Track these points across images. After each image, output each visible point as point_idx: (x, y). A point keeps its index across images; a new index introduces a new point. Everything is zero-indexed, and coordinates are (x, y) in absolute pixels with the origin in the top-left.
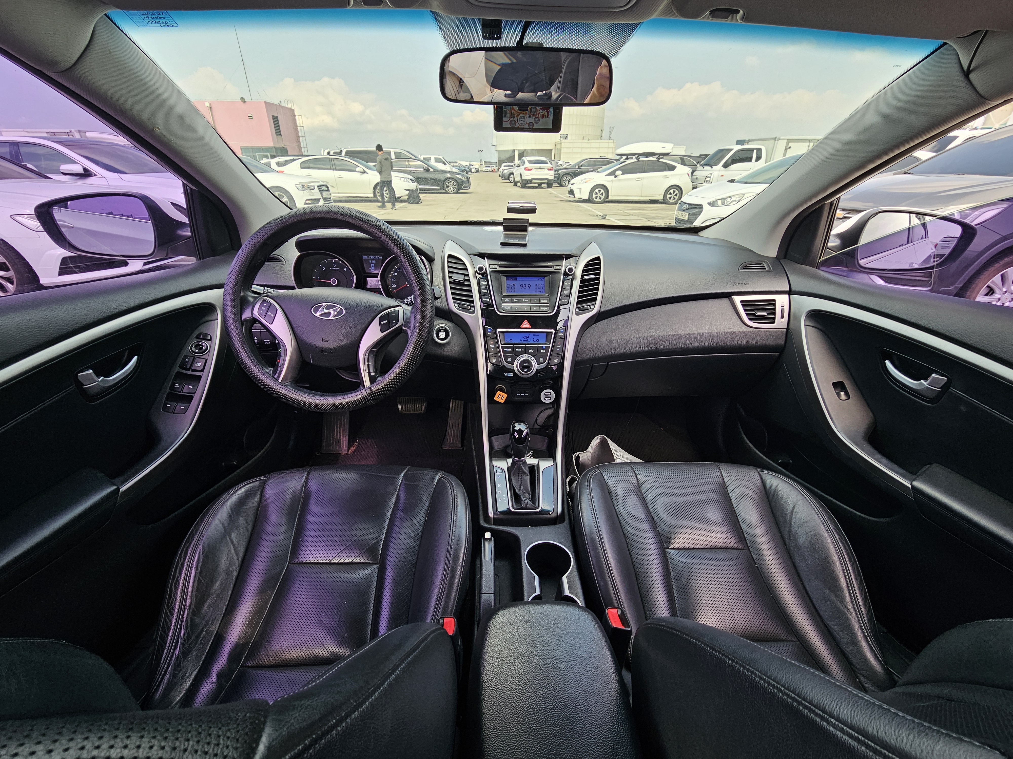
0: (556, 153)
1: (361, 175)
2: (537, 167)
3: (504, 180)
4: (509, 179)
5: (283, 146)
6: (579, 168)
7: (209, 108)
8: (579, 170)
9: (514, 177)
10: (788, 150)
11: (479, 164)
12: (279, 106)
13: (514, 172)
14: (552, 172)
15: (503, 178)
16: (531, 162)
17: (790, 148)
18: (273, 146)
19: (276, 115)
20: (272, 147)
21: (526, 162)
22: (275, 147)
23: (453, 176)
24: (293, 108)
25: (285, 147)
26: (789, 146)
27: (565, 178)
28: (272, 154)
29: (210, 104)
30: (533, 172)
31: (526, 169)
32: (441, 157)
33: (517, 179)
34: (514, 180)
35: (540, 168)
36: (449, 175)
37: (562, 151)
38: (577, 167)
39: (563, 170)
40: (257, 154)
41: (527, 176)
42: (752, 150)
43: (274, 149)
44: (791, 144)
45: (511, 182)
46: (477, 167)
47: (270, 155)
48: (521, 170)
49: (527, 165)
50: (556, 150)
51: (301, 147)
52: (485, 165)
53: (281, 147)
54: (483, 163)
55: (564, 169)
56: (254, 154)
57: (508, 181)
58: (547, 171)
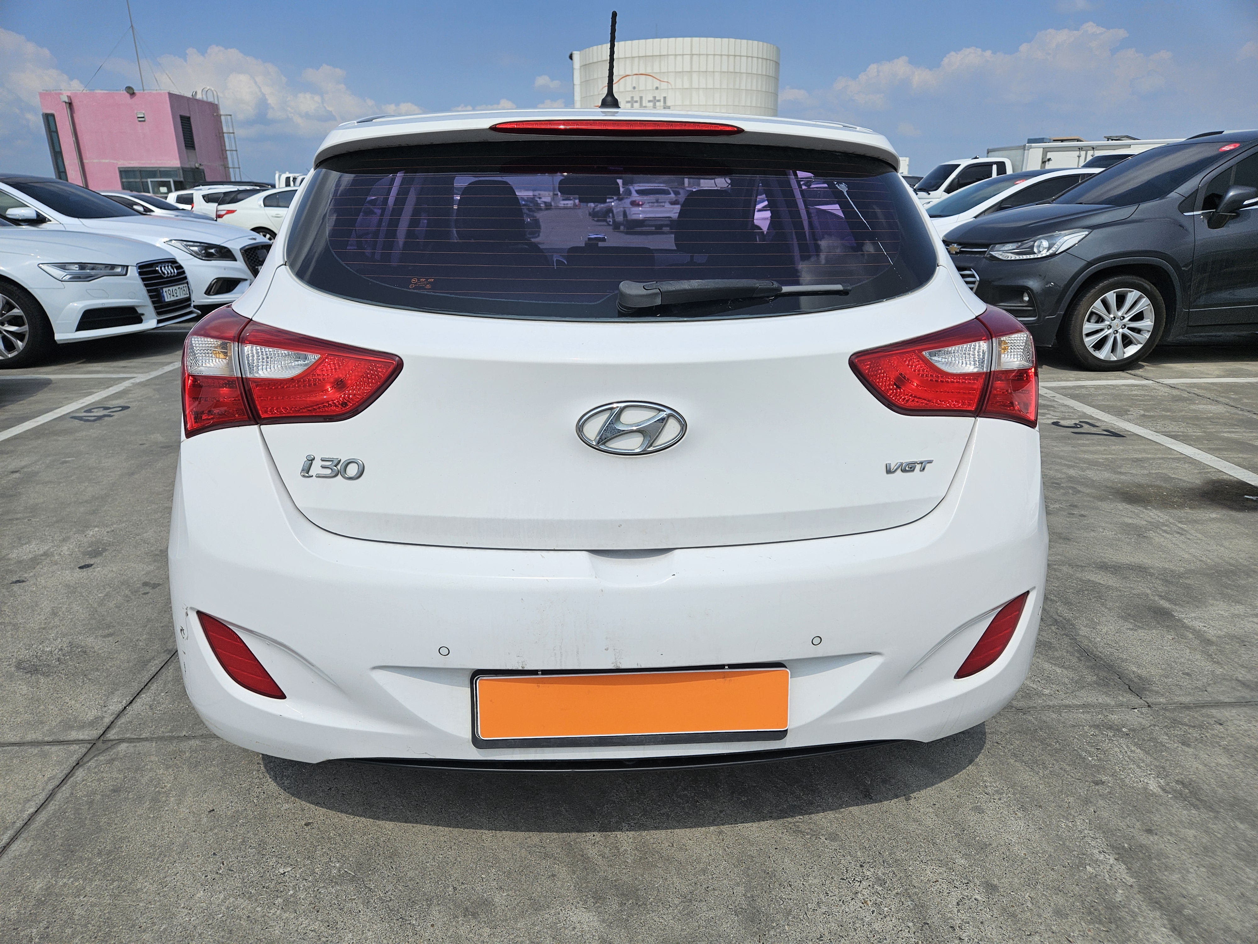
5: (197, 165)
7: (68, 105)
9: (613, 217)
10: (1047, 163)
11: (551, 193)
12: (192, 101)
16: (639, 192)
17: (1049, 160)
18: (179, 165)
19: (188, 115)
20: (178, 168)
21: (634, 193)
22: (183, 169)
24: (216, 102)
25: (201, 167)
26: (1048, 157)
28: (177, 179)
29: (69, 97)
30: (647, 207)
31: (634, 204)
33: (620, 218)
34: (614, 221)
40: (149, 180)
41: (639, 213)
42: (990, 165)
43: (181, 171)
44: (1049, 155)
45: (609, 225)
46: (548, 199)
47: (174, 182)
49: (635, 197)
51: (228, 168)
53: (193, 167)
56: (144, 180)
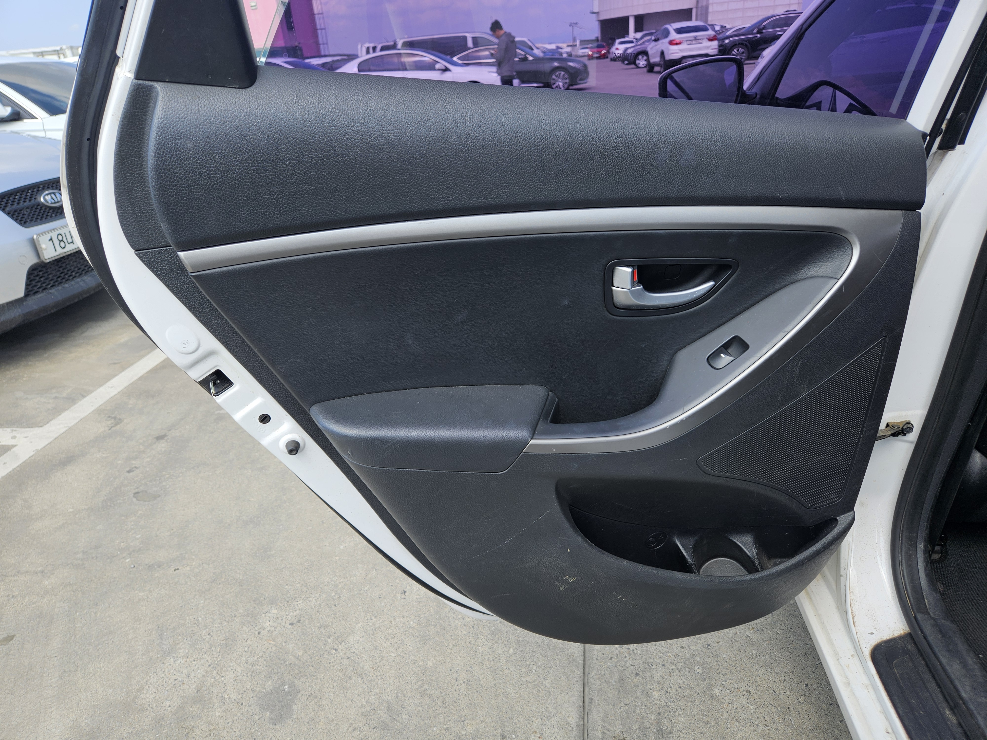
0: (699, 13)
1: (442, 74)
2: (691, 37)
3: (627, 64)
4: (634, 63)
6: (760, 32)
8: (759, 36)
13: (649, 49)
14: (715, 43)
15: (626, 62)
23: (563, 65)
27: (735, 50)
32: (525, 39)
35: (696, 38)
36: (556, 64)
37: (710, 9)
38: (755, 31)
39: (732, 39)
48: (663, 44)
50: (699, 9)
52: (581, 45)
54: (578, 43)
55: (732, 36)
57: (633, 66)
58: (706, 43)
